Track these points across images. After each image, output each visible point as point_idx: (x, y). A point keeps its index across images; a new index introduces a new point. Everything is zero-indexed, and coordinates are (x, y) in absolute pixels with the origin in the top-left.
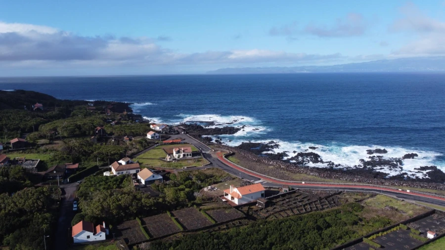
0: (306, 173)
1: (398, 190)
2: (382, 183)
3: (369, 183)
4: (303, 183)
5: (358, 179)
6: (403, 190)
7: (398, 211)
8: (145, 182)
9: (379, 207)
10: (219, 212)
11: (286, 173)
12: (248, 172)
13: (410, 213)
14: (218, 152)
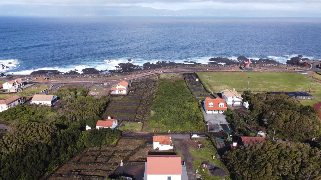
0: (113, 76)
1: (161, 72)
2: (150, 72)
3: (144, 73)
4: (126, 79)
5: (140, 72)
6: (163, 71)
7: (177, 77)
8: (51, 102)
9: (170, 78)
10: (128, 98)
11: (105, 78)
12: (87, 82)
13: (180, 77)
14: (34, 79)
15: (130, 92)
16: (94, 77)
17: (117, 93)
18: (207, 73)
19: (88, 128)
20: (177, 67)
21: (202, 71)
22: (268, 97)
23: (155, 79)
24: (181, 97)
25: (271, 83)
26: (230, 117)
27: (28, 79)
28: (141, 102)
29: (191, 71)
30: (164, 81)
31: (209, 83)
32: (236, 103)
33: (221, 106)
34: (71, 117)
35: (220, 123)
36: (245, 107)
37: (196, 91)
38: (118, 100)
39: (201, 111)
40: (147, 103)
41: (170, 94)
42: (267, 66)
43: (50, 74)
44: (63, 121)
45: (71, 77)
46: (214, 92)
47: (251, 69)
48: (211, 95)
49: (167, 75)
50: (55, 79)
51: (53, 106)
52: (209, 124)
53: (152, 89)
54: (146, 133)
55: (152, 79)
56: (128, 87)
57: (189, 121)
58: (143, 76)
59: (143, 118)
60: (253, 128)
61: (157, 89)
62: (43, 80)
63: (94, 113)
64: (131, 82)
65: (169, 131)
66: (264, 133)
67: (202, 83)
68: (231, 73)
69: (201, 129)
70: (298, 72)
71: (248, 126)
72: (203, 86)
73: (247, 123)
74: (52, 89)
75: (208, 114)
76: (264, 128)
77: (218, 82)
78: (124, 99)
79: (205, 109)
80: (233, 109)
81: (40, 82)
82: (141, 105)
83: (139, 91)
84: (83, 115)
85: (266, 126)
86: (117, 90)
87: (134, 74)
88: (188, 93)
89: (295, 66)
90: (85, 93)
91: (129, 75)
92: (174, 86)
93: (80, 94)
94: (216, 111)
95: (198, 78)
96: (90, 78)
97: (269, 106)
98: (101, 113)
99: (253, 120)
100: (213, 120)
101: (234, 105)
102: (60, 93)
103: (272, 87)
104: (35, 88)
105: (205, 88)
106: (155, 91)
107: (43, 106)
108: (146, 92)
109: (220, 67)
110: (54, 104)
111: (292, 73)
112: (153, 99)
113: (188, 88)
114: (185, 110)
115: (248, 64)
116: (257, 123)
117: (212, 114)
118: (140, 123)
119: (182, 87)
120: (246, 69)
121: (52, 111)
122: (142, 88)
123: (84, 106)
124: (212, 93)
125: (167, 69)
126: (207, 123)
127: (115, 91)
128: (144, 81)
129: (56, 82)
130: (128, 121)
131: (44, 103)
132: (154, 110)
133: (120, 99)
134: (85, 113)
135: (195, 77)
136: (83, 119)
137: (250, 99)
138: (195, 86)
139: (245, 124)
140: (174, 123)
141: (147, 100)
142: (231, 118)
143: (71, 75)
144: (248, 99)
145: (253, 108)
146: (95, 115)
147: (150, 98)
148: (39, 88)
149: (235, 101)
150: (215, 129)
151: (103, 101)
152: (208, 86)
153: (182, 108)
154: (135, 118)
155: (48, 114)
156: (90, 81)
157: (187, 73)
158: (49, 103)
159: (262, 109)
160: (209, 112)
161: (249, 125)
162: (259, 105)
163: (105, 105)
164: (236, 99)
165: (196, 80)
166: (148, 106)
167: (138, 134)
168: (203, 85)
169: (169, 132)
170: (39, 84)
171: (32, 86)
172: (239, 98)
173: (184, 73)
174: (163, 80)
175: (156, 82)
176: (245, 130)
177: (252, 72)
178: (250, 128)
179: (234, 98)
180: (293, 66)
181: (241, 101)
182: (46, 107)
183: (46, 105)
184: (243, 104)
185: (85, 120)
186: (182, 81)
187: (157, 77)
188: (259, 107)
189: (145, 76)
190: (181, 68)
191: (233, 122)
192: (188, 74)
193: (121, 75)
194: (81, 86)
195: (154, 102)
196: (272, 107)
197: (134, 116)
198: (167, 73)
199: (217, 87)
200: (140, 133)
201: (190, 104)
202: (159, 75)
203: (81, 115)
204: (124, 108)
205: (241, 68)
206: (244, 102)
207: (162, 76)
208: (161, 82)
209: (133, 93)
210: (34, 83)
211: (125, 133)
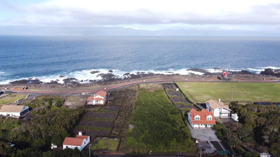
0: (92, 86)
1: (140, 81)
2: (129, 81)
3: (124, 83)
4: (105, 88)
5: (119, 82)
6: (142, 81)
7: (156, 87)
8: (20, 114)
9: (149, 88)
10: (106, 109)
11: (84, 88)
12: (65, 92)
13: (160, 86)
14: (12, 89)
15: (108, 102)
16: (74, 86)
17: (94, 103)
18: (186, 83)
19: (54, 146)
20: (156, 77)
21: (181, 81)
22: (259, 108)
23: (135, 89)
24: (162, 108)
25: (252, 93)
26: (220, 132)
27: (6, 89)
28: (119, 114)
29: (171, 81)
30: (144, 91)
31: (190, 93)
32: (223, 115)
33: (209, 119)
34: (34, 133)
35: (210, 139)
36: (234, 119)
37: (177, 101)
38: (94, 111)
39: (185, 124)
40: (125, 114)
41: (151, 105)
42: (244, 76)
43: (30, 83)
44: (25, 138)
45: (50, 87)
46: (197, 102)
47: (229, 78)
48: (194, 105)
49: (146, 85)
50: (34, 89)
51: (21, 118)
52: (198, 141)
53: (131, 99)
54: (123, 154)
55: (132, 88)
56: (106, 97)
57: (175, 139)
58: (123, 85)
59: (120, 133)
60: (250, 146)
61: (137, 99)
62: (21, 89)
63: (63, 128)
64: (110, 91)
65: (151, 151)
66: (268, 155)
67: (182, 93)
68: (210, 83)
69: (190, 150)
70: (276, 82)
71: (244, 144)
72: (185, 96)
73: (242, 139)
74: (27, 99)
75: (194, 128)
76: (266, 148)
77: (199, 92)
78: (101, 110)
79: (190, 122)
80: (221, 122)
81: (18, 92)
82: (119, 117)
83: (118, 101)
84: (49, 130)
85: (268, 145)
86: (94, 100)
87: (114, 84)
88: (170, 103)
89: (271, 76)
90: (60, 104)
91: (109, 84)
92: (154, 96)
93: (56, 104)
94: (203, 125)
95: (177, 87)
96: (69, 87)
97: (265, 120)
98: (72, 127)
99: (248, 136)
100: (201, 136)
101: (222, 117)
102: (34, 103)
103: (256, 97)
104: (10, 98)
105: (186, 98)
106: (134, 101)
107: (11, 119)
108: (125, 102)
109: (198, 77)
110: (23, 116)
111: (270, 83)
112: (132, 110)
113: (169, 98)
114: (168, 123)
115: (226, 74)
116: (253, 140)
117: (199, 128)
118: (116, 139)
119: (162, 97)
120: (224, 79)
121: (19, 123)
122: (121, 98)
123: (53, 119)
124: (195, 104)
125: (146, 79)
126: (195, 140)
127: (92, 101)
128: (123, 90)
129: (34, 91)
130: (103, 137)
131: (12, 114)
132: (132, 124)
133: (97, 110)
134: (52, 128)
135: (174, 87)
136: (49, 134)
137: (239, 111)
138: (175, 96)
139: (240, 142)
140: (157, 141)
141: (125, 111)
142: (222, 133)
143: (51, 85)
144: (236, 110)
145: (245, 121)
146: (64, 130)
147: (129, 109)
148: (14, 98)
149: (222, 113)
150: (206, 149)
151: (77, 112)
152: (190, 96)
153: (164, 121)
154: (111, 133)
155: (14, 127)
156: (69, 90)
157: (166, 83)
158: (18, 114)
159: (256, 122)
160: (196, 126)
161: (245, 142)
162: (252, 117)
163: (79, 117)
164: (223, 111)
165: (176, 90)
166: (126, 118)
167: (112, 155)
168: (183, 95)
169: (150, 153)
170: (15, 94)
171: (7, 96)
172: (226, 109)
173: (163, 83)
174: (142, 89)
175: (136, 91)
176: (244, 151)
177: (231, 82)
178: (247, 147)
179: (221, 109)
180: (268, 76)
181: (229, 112)
182: (13, 120)
183: (14, 117)
184: (231, 116)
185: (51, 137)
186: (162, 90)
187: (137, 87)
188: (252, 120)
189: (124, 86)
190: (161, 78)
191: (226, 139)
192: (168, 84)
193: (101, 85)
194: (58, 96)
195: (133, 114)
196: (267, 120)
197: (110, 131)
198: (147, 83)
199: (199, 97)
200: (114, 153)
201: (173, 116)
202: (138, 85)
203: (47, 130)
204: (99, 120)
205: (219, 78)
206: (232, 114)
207: (142, 86)
208: (141, 92)
209: (112, 103)
210: (10, 93)
211: (97, 154)
